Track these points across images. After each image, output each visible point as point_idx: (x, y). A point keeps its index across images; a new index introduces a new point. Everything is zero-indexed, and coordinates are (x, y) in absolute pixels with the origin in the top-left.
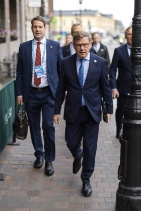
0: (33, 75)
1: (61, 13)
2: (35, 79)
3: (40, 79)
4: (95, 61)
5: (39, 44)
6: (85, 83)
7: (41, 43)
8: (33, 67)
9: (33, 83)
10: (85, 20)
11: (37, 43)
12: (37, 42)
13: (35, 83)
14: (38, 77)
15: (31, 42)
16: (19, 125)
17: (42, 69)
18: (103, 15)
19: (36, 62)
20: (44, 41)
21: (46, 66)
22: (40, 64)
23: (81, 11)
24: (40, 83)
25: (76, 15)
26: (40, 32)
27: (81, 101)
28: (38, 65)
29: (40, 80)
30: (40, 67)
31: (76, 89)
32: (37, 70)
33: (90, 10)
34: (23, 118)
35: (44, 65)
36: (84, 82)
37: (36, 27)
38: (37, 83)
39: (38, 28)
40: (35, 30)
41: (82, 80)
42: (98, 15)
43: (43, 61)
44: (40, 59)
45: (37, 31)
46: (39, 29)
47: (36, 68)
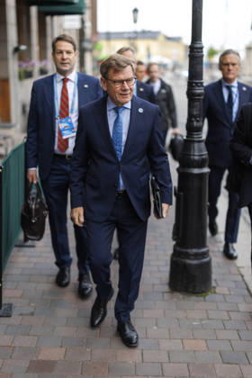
0: (57, 135)
1: (109, 36)
2: (59, 140)
3: (67, 140)
4: (141, 110)
5: (65, 81)
6: (125, 150)
7: (68, 80)
8: (57, 121)
9: (56, 147)
10: (142, 45)
11: (63, 80)
12: (62, 77)
13: (58, 147)
14: (64, 137)
15: (52, 78)
16: (31, 218)
17: (71, 124)
18: (169, 39)
19: (60, 113)
20: (73, 76)
21: (77, 118)
22: (68, 115)
23: (136, 32)
24: (67, 147)
25: (129, 38)
26: (67, 61)
27: (118, 183)
28: (64, 117)
29: (67, 143)
30: (67, 121)
31: (109, 162)
32: (62, 126)
33: (149, 32)
34: (38, 206)
35: (74, 117)
36: (123, 148)
37: (61, 52)
38: (62, 147)
39: (65, 53)
40: (59, 57)
41: (120, 146)
42: (161, 38)
43: (72, 110)
44: (68, 106)
45: (63, 59)
46: (66, 56)
47: (61, 122)
